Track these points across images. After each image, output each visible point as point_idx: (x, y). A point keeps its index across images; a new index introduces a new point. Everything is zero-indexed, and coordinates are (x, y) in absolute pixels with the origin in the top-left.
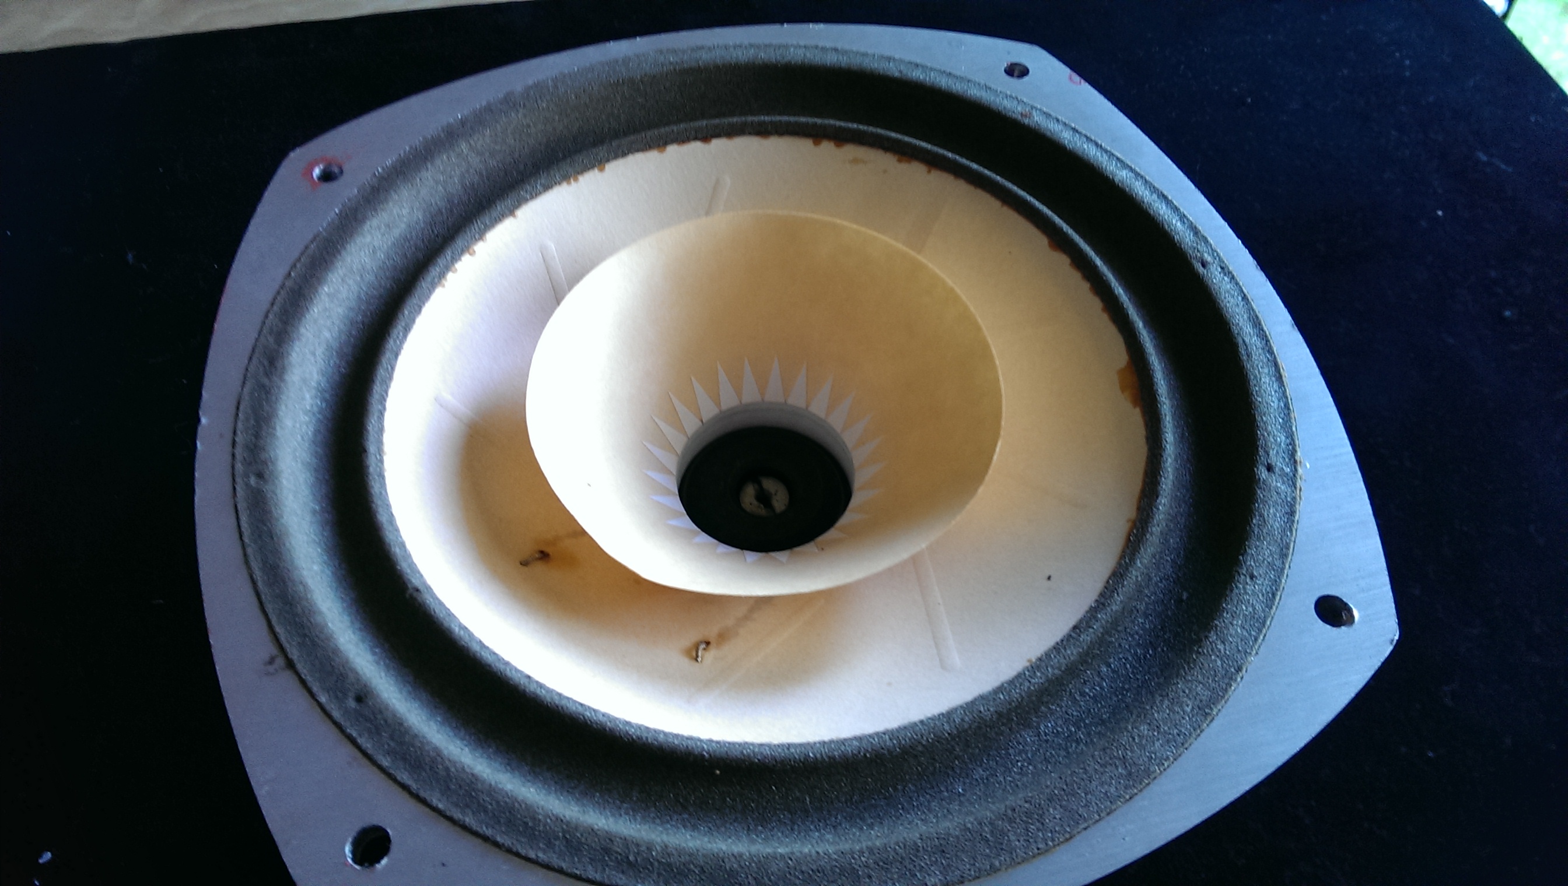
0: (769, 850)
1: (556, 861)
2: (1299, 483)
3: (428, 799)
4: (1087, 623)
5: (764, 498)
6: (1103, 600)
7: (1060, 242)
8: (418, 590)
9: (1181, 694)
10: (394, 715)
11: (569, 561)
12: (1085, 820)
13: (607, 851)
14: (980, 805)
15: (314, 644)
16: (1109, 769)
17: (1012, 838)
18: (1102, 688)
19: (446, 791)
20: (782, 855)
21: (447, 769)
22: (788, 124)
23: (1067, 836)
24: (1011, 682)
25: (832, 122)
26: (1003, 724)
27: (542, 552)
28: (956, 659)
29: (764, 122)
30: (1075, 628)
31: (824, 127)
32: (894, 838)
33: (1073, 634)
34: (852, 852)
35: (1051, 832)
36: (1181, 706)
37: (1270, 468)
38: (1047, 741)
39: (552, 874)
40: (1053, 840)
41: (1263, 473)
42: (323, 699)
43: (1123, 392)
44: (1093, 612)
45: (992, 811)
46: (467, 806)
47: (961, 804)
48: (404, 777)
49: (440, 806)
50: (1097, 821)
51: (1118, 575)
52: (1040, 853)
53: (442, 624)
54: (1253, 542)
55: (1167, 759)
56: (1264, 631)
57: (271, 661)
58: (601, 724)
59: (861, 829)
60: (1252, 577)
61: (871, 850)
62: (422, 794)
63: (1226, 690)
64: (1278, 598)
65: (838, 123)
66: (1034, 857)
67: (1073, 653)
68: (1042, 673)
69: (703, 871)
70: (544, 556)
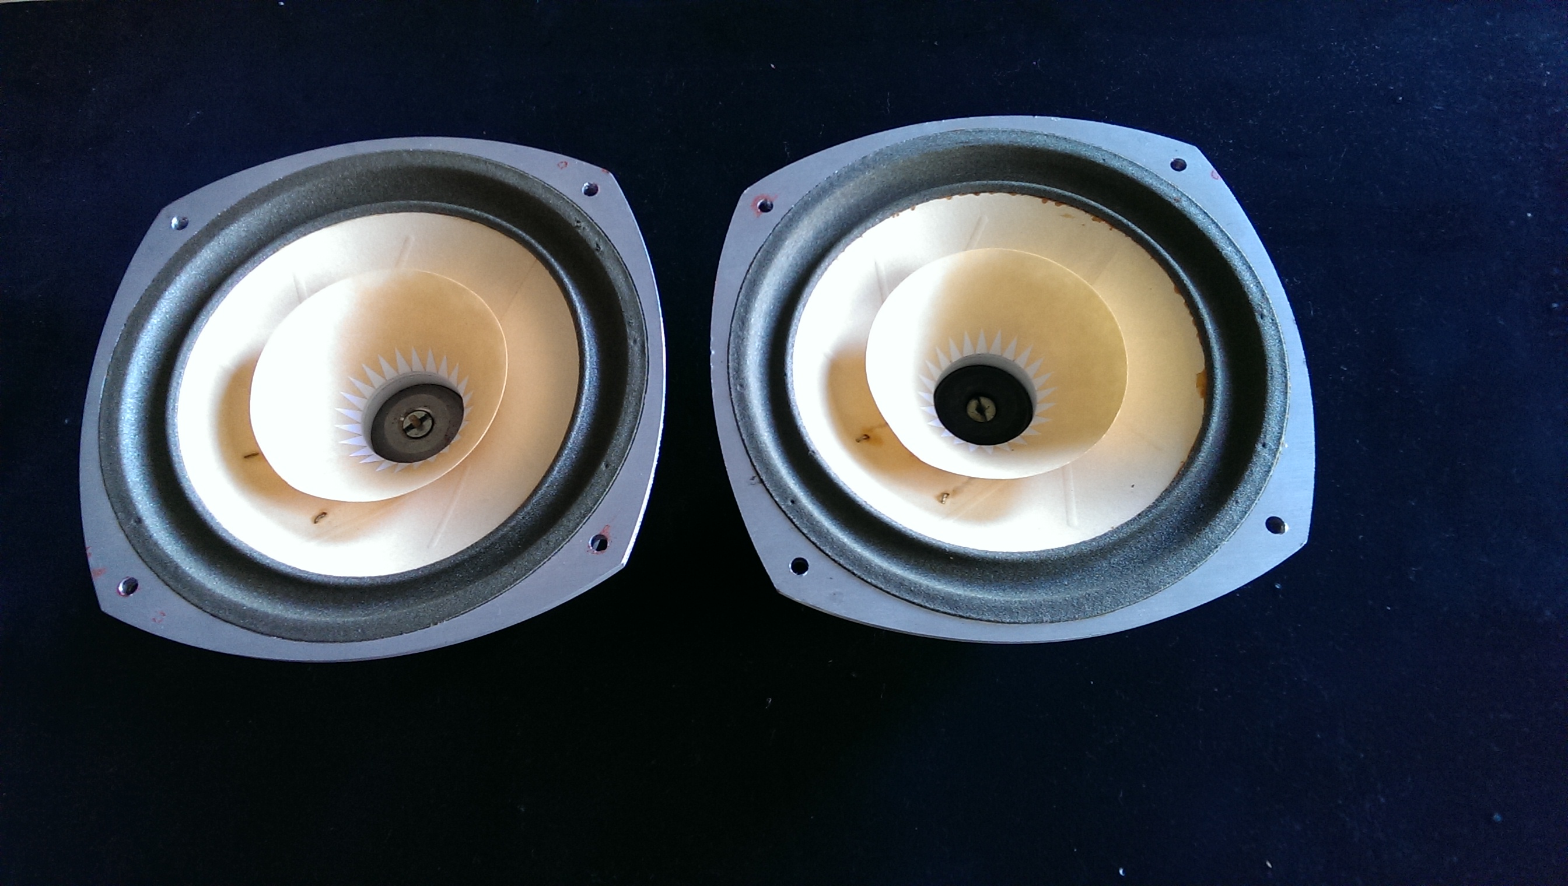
0: (973, 595)
1: (880, 585)
2: (1278, 455)
3: (825, 550)
4: (1146, 513)
5: (981, 410)
6: (1156, 503)
7: (1181, 288)
8: (813, 452)
9: (1184, 555)
10: (809, 511)
11: (879, 441)
12: (1122, 604)
13: (902, 584)
14: (1074, 591)
15: (772, 474)
16: (1139, 584)
17: (1086, 607)
18: (1147, 546)
19: (832, 548)
20: (979, 598)
21: (832, 538)
22: (1029, 188)
23: (1112, 610)
24: (1101, 537)
25: (1056, 190)
26: (1093, 556)
27: (866, 435)
28: (1075, 521)
29: (1014, 185)
30: (1139, 515)
31: (1049, 192)
32: (1031, 599)
33: (1138, 518)
34: (1011, 601)
35: (1105, 607)
36: (1182, 560)
37: (1264, 445)
38: (1113, 567)
39: (877, 590)
40: (1105, 610)
41: (1259, 447)
42: (777, 500)
43: (1197, 387)
44: (1150, 509)
45: (1079, 594)
46: (841, 556)
47: (1065, 589)
48: (813, 539)
49: (830, 554)
50: (1128, 606)
51: (1168, 491)
52: (1098, 615)
53: (826, 471)
54: (1243, 484)
55: (1169, 583)
56: (1235, 530)
57: (753, 479)
58: (899, 529)
59: (1016, 593)
60: (1237, 502)
61: (1020, 602)
62: (822, 548)
63: (1206, 556)
64: (1247, 515)
65: (1060, 191)
66: (1095, 616)
67: (1135, 527)
68: (1117, 535)
69: (943, 599)
70: (867, 437)
